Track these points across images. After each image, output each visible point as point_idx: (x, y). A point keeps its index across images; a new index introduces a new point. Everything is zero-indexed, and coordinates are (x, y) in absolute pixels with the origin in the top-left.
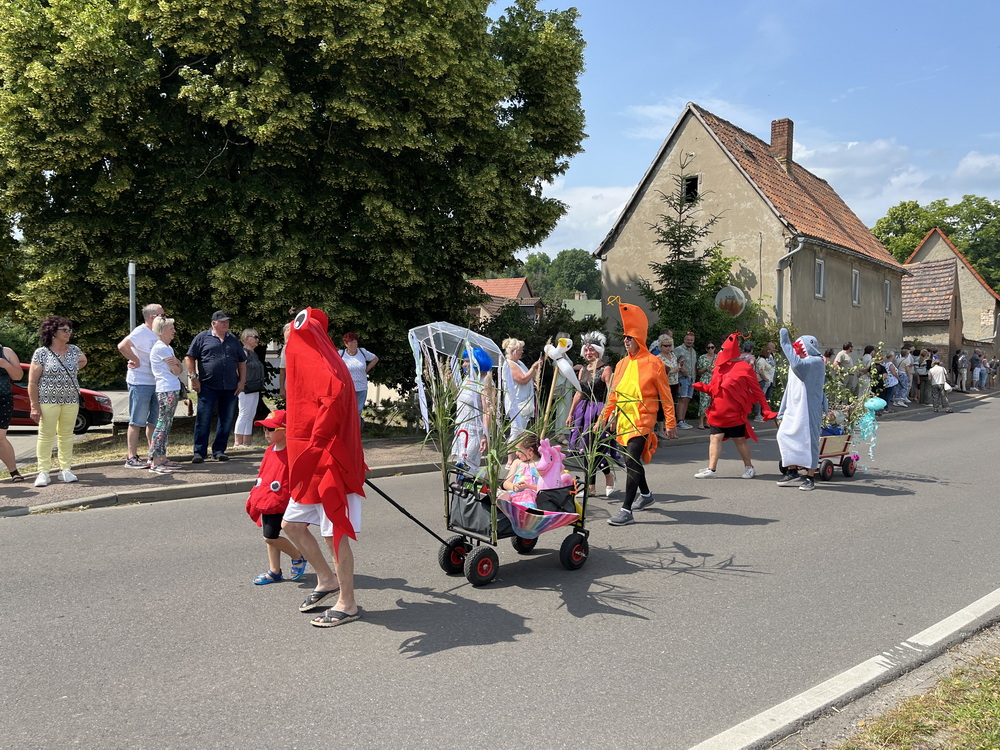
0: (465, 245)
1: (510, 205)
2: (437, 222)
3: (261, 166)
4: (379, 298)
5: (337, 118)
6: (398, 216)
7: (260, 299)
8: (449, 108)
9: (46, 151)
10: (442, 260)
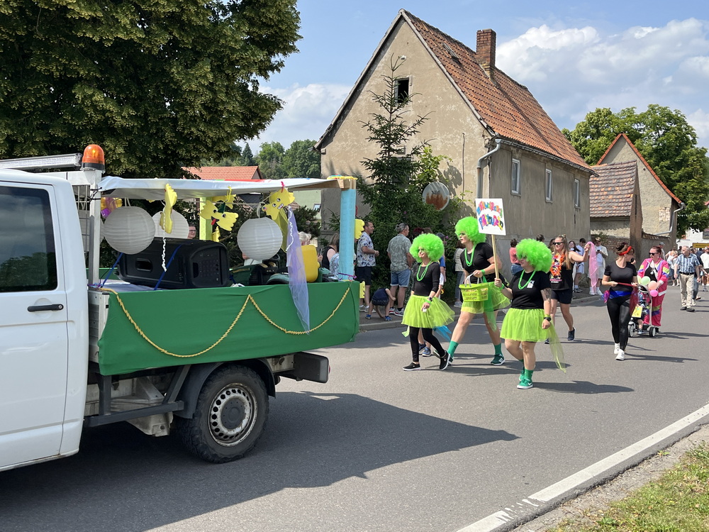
1: (224, 99)
2: (152, 112)
6: (110, 105)
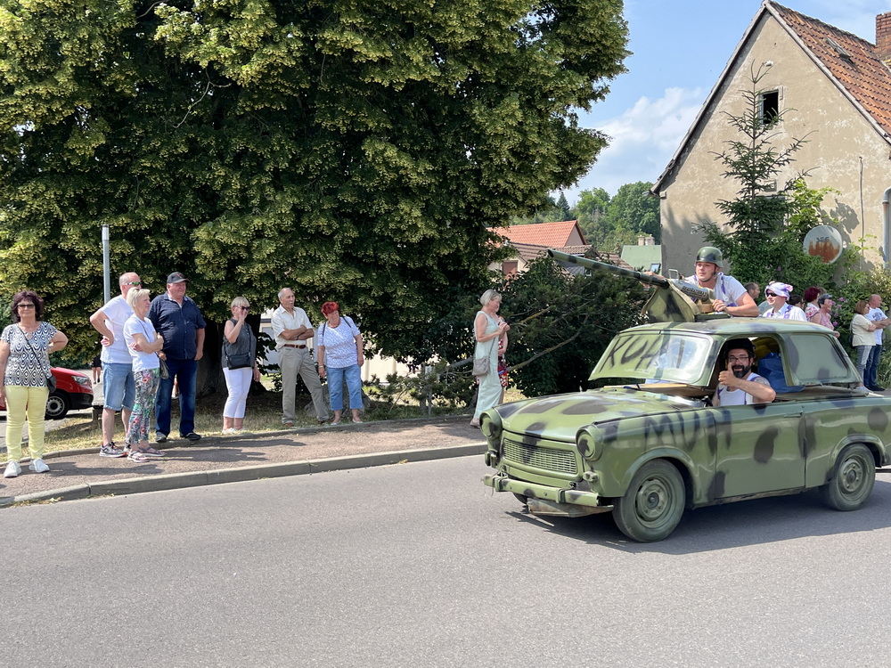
0: (484, 189)
1: (537, 140)
2: (451, 165)
3: (247, 109)
4: (384, 256)
5: (330, 50)
6: (403, 161)
7: (248, 262)
8: (460, 31)
9: (15, 106)
10: (457, 209)
